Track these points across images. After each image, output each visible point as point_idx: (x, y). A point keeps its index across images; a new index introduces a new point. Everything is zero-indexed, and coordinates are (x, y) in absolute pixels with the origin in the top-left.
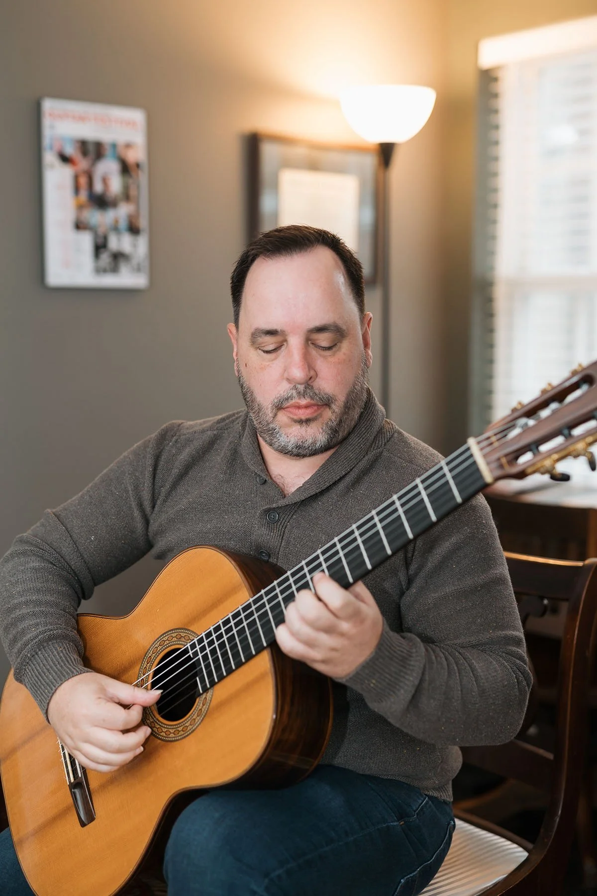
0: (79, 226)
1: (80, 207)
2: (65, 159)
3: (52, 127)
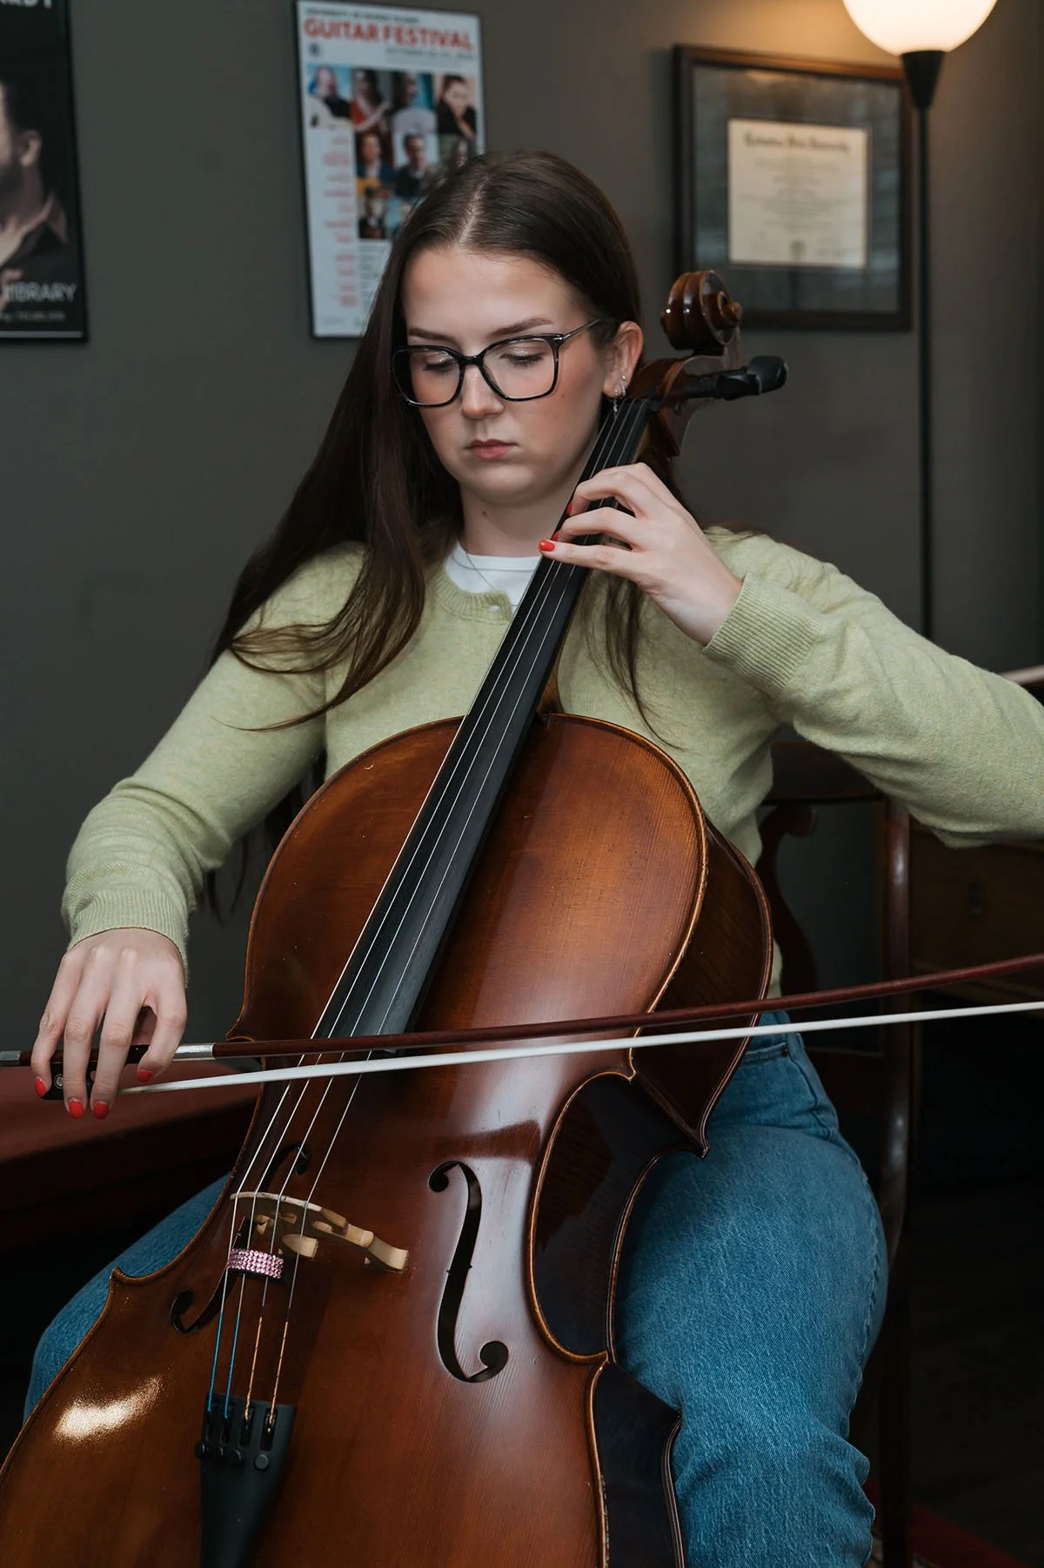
0: (366, 230)
1: (369, 194)
2: (339, 108)
3: (315, 49)
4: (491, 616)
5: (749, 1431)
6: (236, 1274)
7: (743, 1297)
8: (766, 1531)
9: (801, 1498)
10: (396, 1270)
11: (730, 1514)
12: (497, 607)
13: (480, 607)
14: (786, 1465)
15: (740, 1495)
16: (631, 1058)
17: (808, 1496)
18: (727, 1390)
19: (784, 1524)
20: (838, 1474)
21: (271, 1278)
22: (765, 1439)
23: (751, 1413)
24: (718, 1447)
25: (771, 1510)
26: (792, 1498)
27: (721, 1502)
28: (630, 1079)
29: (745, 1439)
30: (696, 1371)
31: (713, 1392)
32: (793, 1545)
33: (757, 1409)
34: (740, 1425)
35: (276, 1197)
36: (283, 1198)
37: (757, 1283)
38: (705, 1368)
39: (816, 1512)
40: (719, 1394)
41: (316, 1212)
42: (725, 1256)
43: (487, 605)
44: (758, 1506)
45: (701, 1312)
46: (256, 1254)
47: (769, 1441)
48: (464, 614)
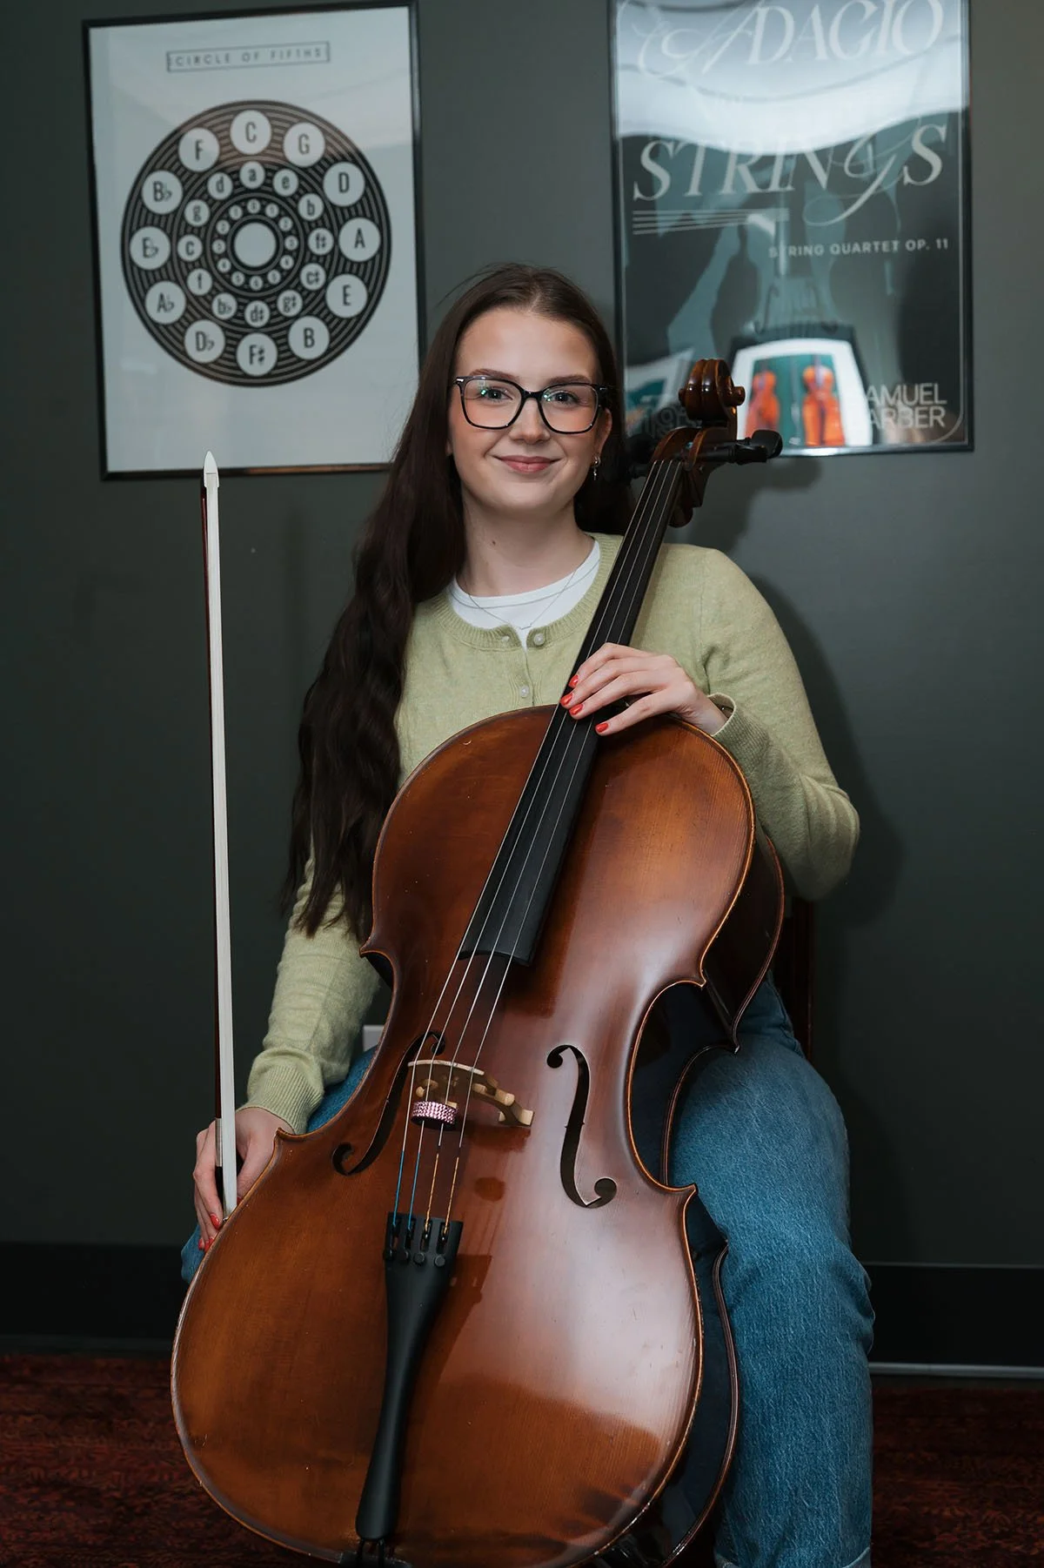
4: (504, 645)
5: (791, 1244)
6: (417, 1120)
7: (777, 1150)
8: (804, 1320)
9: (830, 1296)
10: (525, 1125)
11: (777, 1308)
12: (508, 638)
13: (495, 640)
14: (818, 1270)
15: (784, 1293)
16: (701, 971)
17: (835, 1294)
18: (773, 1215)
19: (817, 1314)
20: (852, 1281)
21: (445, 1123)
22: (802, 1250)
23: (792, 1231)
24: (766, 1257)
25: (807, 1304)
26: (823, 1295)
27: (769, 1299)
28: (702, 986)
29: (787, 1251)
30: (748, 1201)
31: (762, 1217)
32: (824, 1331)
33: (796, 1229)
34: (783, 1241)
35: (449, 1063)
36: (455, 1064)
37: (785, 1141)
38: (755, 1200)
39: (840, 1306)
40: (766, 1218)
41: (480, 1075)
42: (757, 1121)
43: (499, 637)
44: (798, 1301)
45: (745, 1159)
46: (434, 1104)
47: (805, 1251)
48: (483, 647)
